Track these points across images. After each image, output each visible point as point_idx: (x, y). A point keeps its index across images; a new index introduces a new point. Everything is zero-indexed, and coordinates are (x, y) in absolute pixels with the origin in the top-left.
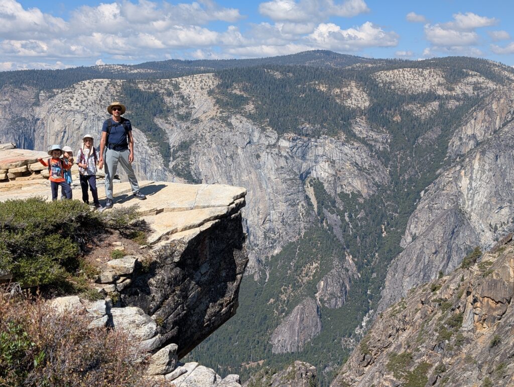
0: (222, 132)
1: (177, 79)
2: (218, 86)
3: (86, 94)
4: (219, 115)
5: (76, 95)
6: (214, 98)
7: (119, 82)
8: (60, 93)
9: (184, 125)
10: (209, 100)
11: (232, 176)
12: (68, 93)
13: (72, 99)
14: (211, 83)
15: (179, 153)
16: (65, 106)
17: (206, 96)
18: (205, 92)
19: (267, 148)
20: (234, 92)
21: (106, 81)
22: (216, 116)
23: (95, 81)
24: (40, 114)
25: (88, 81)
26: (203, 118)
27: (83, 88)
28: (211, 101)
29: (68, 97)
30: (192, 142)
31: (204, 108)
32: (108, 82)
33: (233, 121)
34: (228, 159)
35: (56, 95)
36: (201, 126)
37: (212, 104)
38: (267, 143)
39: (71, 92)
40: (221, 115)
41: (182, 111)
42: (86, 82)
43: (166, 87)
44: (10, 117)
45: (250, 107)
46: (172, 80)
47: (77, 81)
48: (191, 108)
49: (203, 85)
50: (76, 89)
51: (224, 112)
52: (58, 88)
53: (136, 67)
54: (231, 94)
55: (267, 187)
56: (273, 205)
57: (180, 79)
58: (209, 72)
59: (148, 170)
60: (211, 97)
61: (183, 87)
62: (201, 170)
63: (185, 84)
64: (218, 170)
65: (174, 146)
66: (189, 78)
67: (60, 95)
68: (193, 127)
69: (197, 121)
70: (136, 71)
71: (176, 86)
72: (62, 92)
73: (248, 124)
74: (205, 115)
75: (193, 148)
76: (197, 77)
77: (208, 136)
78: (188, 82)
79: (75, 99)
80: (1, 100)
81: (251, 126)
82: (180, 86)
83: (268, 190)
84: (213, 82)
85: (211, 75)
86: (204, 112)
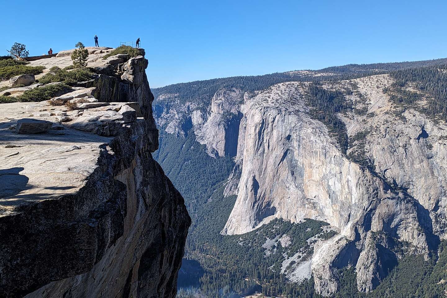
0: (395, 124)
1: (355, 80)
2: (393, 85)
3: (280, 94)
4: (393, 109)
5: (272, 95)
6: (389, 95)
7: (307, 83)
8: (260, 94)
9: (360, 118)
10: (384, 97)
11: (404, 164)
12: (266, 93)
13: (269, 97)
14: (386, 82)
15: (356, 142)
16: (264, 104)
17: (381, 94)
18: (381, 90)
19: (440, 139)
20: (407, 90)
21: (296, 83)
22: (390, 110)
23: (287, 83)
24: (244, 109)
25: (282, 83)
26: (378, 112)
27: (278, 89)
28: (386, 98)
29: (266, 97)
30: (367, 133)
31: (379, 104)
32: (298, 84)
33: (406, 114)
34: (401, 148)
35: (257, 95)
36: (376, 119)
37: (386, 101)
38: (439, 135)
39: (269, 93)
40: (395, 110)
41: (360, 107)
42: (280, 85)
43: (346, 87)
44: (222, 112)
45: (423, 103)
46: (351, 81)
47: (273, 84)
48: (368, 104)
49: (379, 84)
50: (272, 90)
51: (398, 107)
52: (258, 90)
53: (319, 71)
54: (405, 92)
55: (439, 175)
57: (358, 79)
58: (384, 73)
59: (327, 156)
60: (386, 94)
62: (375, 157)
63: (362, 84)
64: (391, 158)
65: (351, 136)
66: (366, 79)
67: (260, 95)
68: (369, 120)
69: (372, 115)
70: (319, 75)
71: (355, 86)
72: (261, 93)
73: (420, 118)
74: (380, 109)
75: (368, 137)
76: (374, 78)
77: (382, 128)
78: (365, 82)
79: (271, 97)
80: (216, 99)
81: (423, 119)
82: (358, 86)
83: (440, 178)
84: (388, 82)
85: (386, 75)
86: (379, 108)
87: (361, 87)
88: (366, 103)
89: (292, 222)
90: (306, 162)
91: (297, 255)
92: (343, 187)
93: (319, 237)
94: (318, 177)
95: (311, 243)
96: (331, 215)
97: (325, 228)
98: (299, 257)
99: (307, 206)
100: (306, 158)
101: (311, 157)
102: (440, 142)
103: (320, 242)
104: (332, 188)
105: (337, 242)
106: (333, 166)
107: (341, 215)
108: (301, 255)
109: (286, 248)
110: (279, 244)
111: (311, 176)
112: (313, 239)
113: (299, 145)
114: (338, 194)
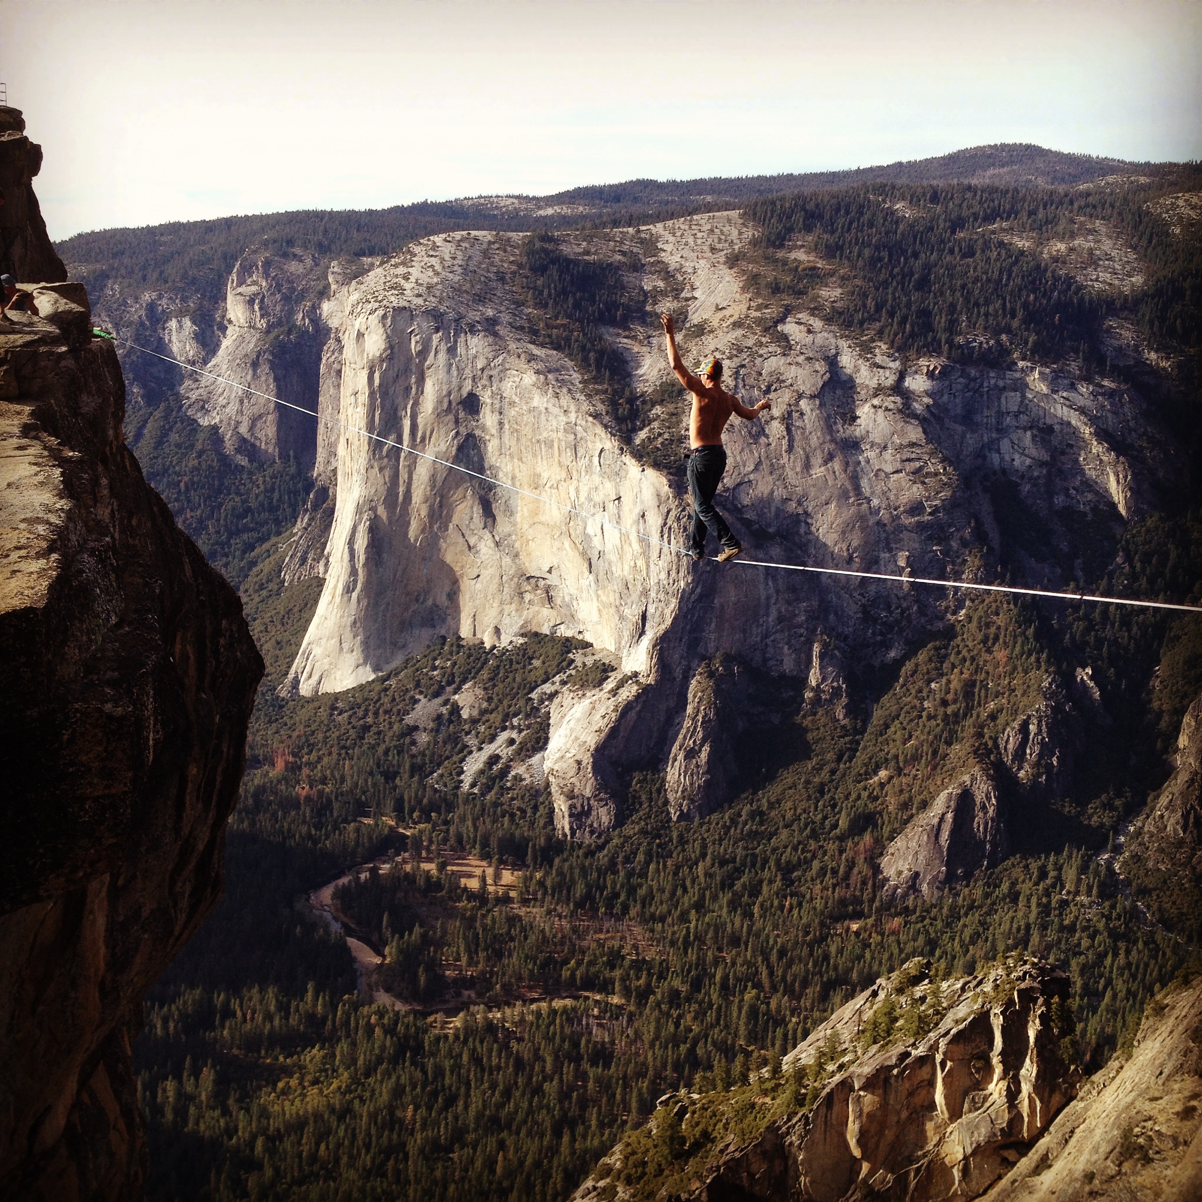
0: (761, 356)
1: (651, 227)
2: (754, 243)
3: (438, 268)
4: (753, 314)
5: (415, 272)
6: (743, 273)
7: (517, 236)
8: (379, 266)
10: (731, 279)
11: (783, 467)
12: (396, 266)
13: (407, 279)
14: (735, 233)
15: (658, 410)
16: (392, 299)
17: (722, 267)
18: (721, 257)
19: (875, 395)
20: (791, 256)
21: (485, 235)
22: (747, 316)
23: (458, 235)
24: (331, 315)
25: (443, 236)
26: (715, 323)
27: (431, 253)
28: (734, 281)
29: (397, 276)
31: (718, 299)
32: (489, 238)
33: (790, 328)
34: (775, 424)
35: (369, 271)
36: (710, 342)
37: (736, 289)
38: (873, 383)
39: (404, 263)
40: (758, 314)
41: (666, 307)
42: (438, 239)
43: (625, 248)
44: (262, 324)
45: (833, 294)
46: (639, 231)
47: (414, 237)
48: (687, 299)
49: (716, 240)
50: (415, 255)
51: (766, 307)
52: (371, 254)
53: (551, 200)
54: (785, 262)
55: (873, 493)
56: (887, 539)
57: (660, 226)
58: (727, 207)
59: (581, 451)
60: (735, 270)
61: (665, 247)
63: (671, 239)
64: (751, 452)
65: (644, 393)
66: (681, 224)
67: (379, 271)
68: (692, 344)
69: (701, 330)
70: (550, 211)
71: (651, 245)
72: (382, 263)
73: (826, 336)
74: (720, 315)
76: (702, 222)
78: (678, 234)
79: (412, 279)
80: (241, 283)
81: (833, 341)
82: (660, 245)
83: (875, 502)
84: (740, 233)
85: (734, 214)
86: (719, 309)
87: (668, 247)
88: (683, 295)
89: (488, 645)
90: (523, 472)
91: (504, 736)
92: (624, 537)
93: (564, 683)
94: (555, 512)
95: (542, 701)
96: (595, 617)
97: (578, 657)
98: (511, 742)
99: (528, 597)
100: (520, 459)
101: (535, 455)
102: (876, 402)
103: (566, 696)
104: (597, 542)
105: (614, 692)
106: (597, 479)
107: (622, 618)
108: (514, 735)
109: (474, 721)
110: (456, 710)
111: (535, 513)
112: (548, 688)
113: (501, 424)
114: (613, 557)
